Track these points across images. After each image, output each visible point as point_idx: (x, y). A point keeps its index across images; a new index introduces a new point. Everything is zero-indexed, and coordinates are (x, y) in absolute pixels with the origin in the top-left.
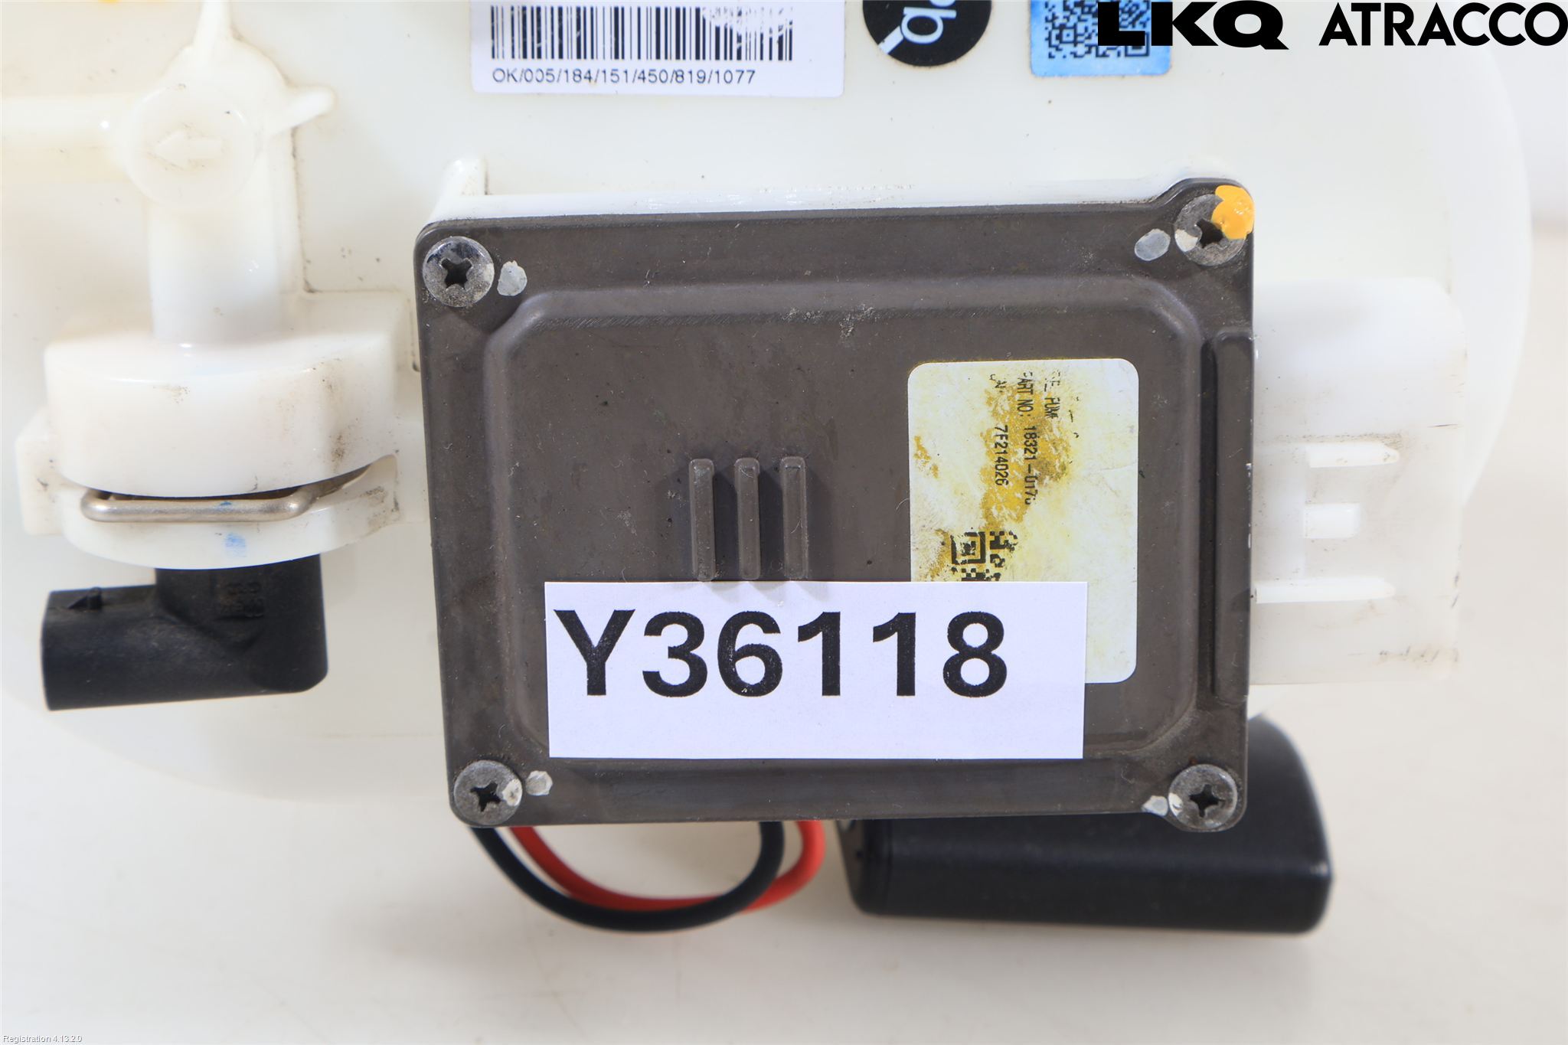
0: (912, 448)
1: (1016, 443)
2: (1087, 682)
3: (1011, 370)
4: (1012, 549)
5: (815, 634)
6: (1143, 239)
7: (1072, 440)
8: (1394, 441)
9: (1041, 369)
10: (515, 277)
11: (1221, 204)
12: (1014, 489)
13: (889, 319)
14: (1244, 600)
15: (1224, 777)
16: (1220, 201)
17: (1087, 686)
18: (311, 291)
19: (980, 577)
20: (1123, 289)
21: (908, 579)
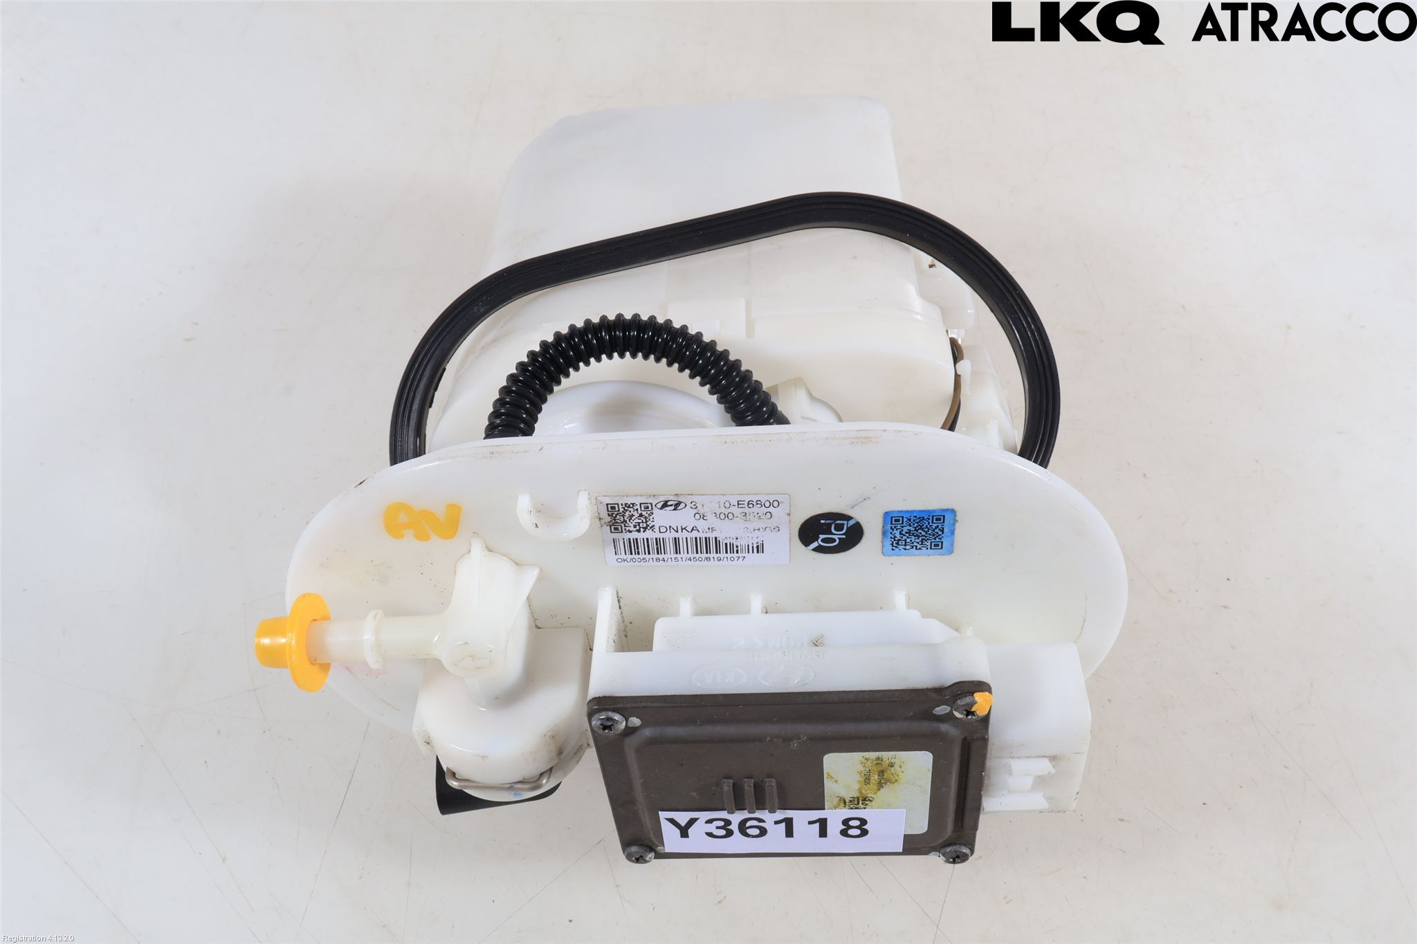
0: (825, 776)
1: (874, 774)
2: (906, 833)
3: (873, 755)
4: (871, 801)
5: (782, 822)
6: (937, 709)
7: (901, 773)
8: (1053, 759)
9: (887, 755)
10: (635, 721)
11: (977, 705)
12: (873, 786)
13: (813, 739)
14: (978, 808)
15: (964, 851)
16: (976, 703)
17: (905, 835)
18: (539, 628)
19: (858, 808)
20: (926, 726)
21: (824, 809)
